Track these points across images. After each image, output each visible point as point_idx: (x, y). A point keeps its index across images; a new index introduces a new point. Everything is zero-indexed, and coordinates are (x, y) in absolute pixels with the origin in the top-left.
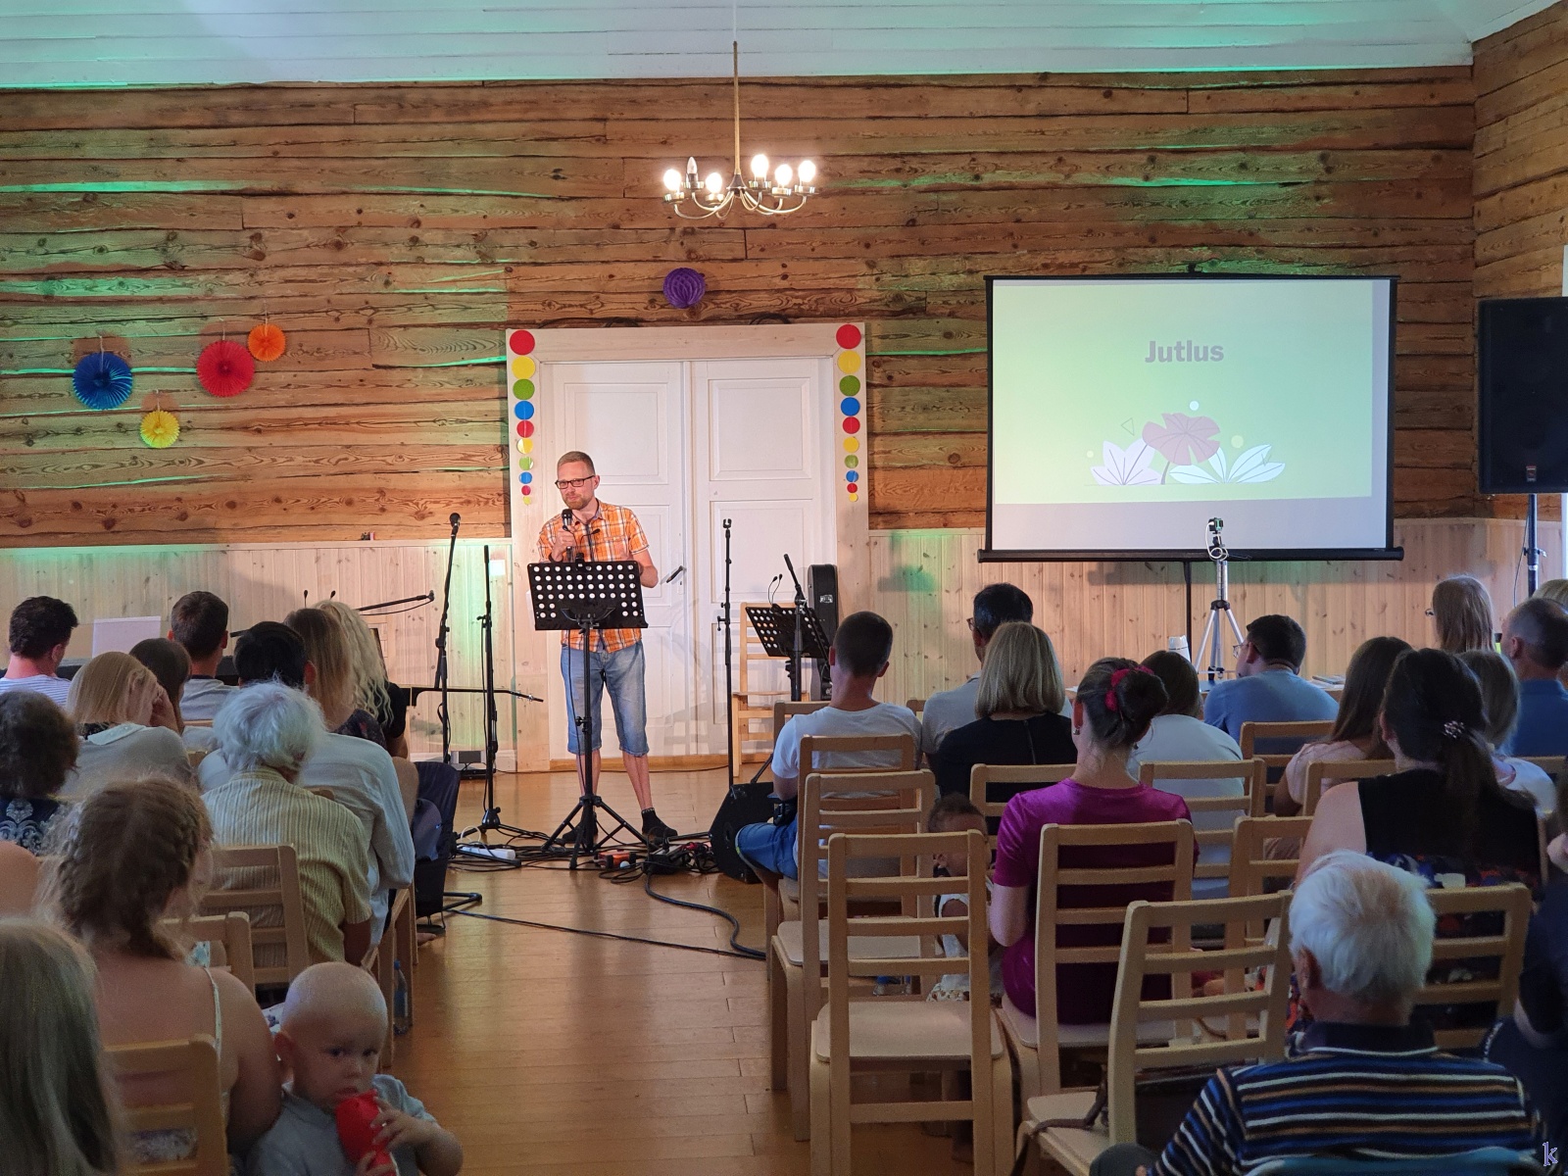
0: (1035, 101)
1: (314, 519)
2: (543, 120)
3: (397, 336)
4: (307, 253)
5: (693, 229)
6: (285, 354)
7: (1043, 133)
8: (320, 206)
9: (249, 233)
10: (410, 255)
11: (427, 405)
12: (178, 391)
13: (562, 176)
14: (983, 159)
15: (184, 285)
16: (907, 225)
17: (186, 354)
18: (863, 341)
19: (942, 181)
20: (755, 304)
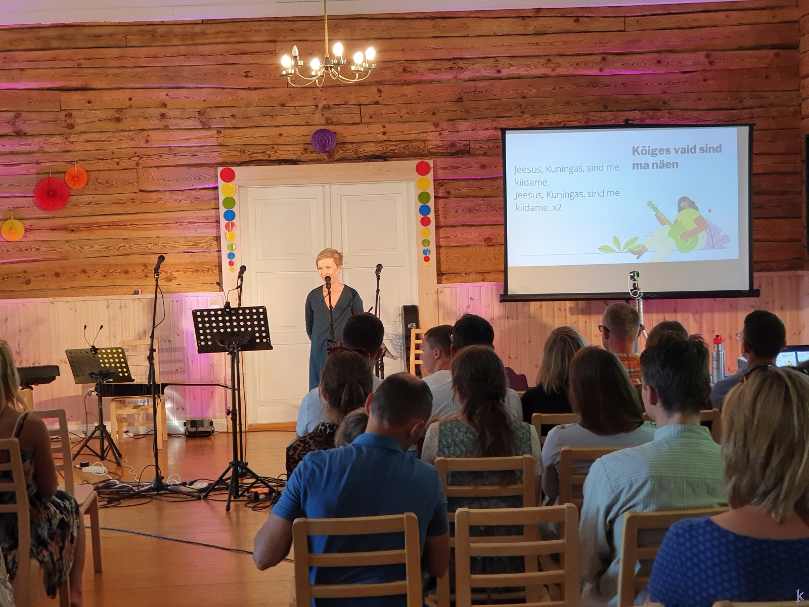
0: (534, 25)
1: (106, 282)
2: (239, 42)
3: (153, 171)
4: (100, 124)
5: (329, 105)
6: (87, 184)
7: (538, 44)
8: (107, 96)
9: (65, 113)
10: (160, 124)
11: (171, 213)
12: (24, 207)
13: (250, 75)
14: (501, 61)
15: (26, 145)
16: (457, 101)
17: (28, 185)
18: (432, 171)
19: (477, 74)
20: (367, 150)
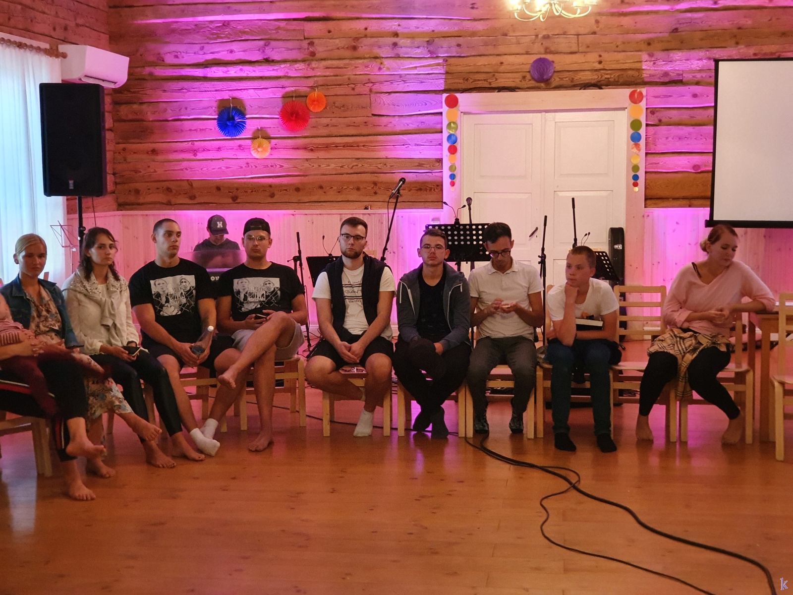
1: (339, 198)
3: (385, 98)
4: (338, 52)
5: (548, 35)
6: (326, 108)
8: (346, 26)
9: (308, 41)
10: (392, 53)
11: (400, 136)
13: (476, 7)
15: (273, 70)
16: (673, 32)
17: (274, 107)
18: (644, 99)
19: (695, 5)
20: (583, 78)
